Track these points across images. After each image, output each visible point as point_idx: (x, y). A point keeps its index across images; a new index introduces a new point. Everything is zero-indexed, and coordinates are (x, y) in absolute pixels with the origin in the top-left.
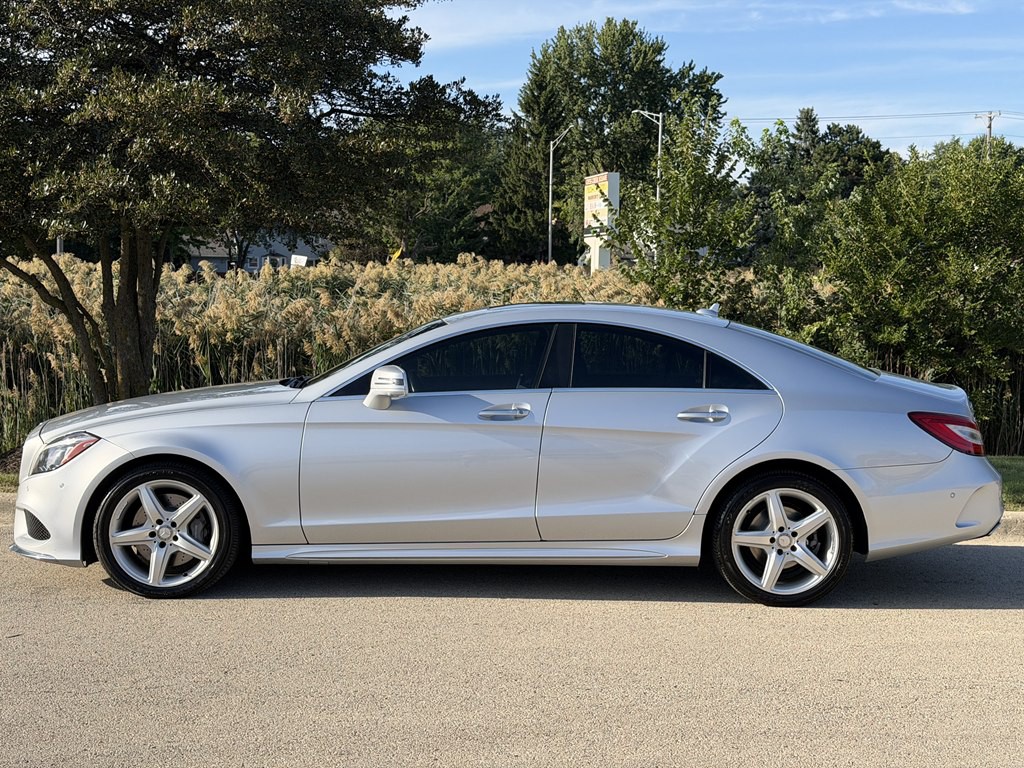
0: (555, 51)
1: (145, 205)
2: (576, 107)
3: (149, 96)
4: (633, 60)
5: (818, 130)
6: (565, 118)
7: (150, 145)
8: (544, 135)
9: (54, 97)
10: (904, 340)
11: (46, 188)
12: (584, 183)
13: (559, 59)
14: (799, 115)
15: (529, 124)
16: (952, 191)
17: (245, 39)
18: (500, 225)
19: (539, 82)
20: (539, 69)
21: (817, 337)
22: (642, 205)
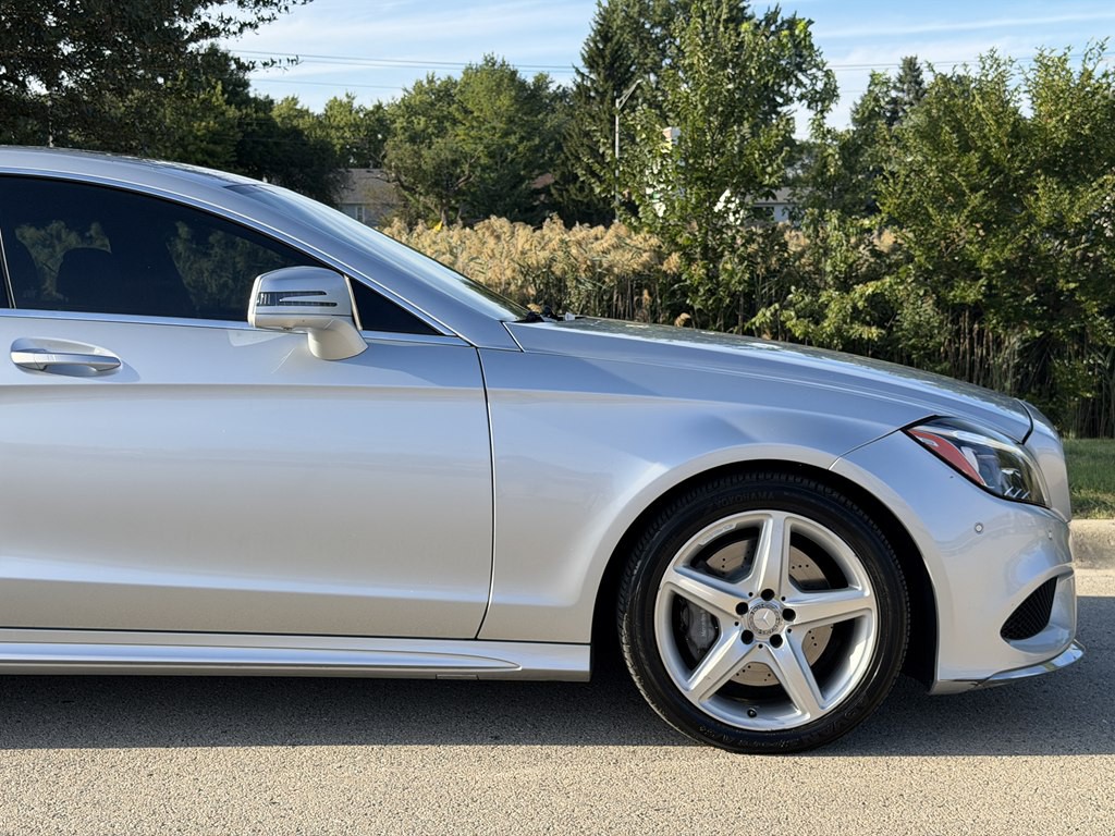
2: (648, 61)
5: (922, 81)
6: (633, 73)
8: (610, 93)
10: (980, 297)
13: (628, 6)
14: (901, 63)
15: (593, 81)
18: (561, 196)
19: (604, 33)
20: (604, 19)
21: (873, 300)
22: (644, 136)
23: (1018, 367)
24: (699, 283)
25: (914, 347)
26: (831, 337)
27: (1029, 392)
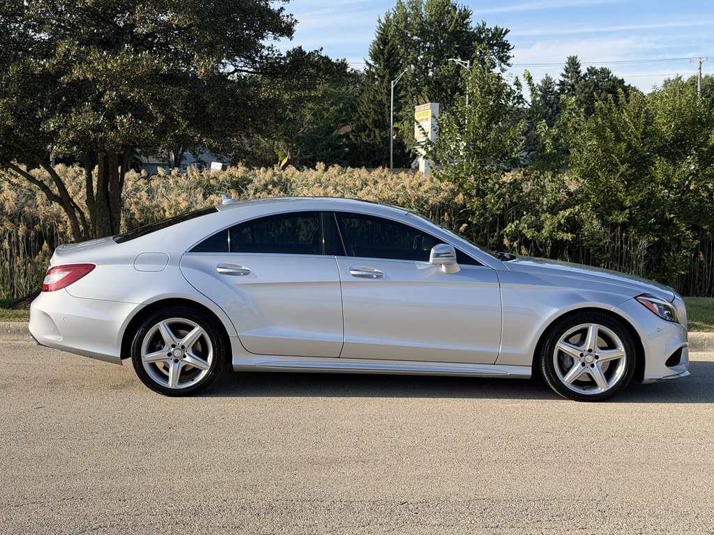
0: (394, 17)
1: (111, 134)
2: (410, 57)
3: (114, 64)
4: (448, 25)
5: (580, 71)
6: (402, 64)
7: (116, 96)
8: (387, 77)
9: (54, 65)
10: (626, 220)
11: (52, 125)
12: (414, 110)
13: (398, 23)
14: (567, 60)
15: (377, 69)
16: (659, 118)
17: (176, 25)
18: (357, 140)
19: (383, 39)
20: (384, 30)
21: (568, 219)
22: (447, 130)
23: (646, 256)
24: (476, 209)
25: (590, 245)
26: (546, 239)
27: (652, 269)
